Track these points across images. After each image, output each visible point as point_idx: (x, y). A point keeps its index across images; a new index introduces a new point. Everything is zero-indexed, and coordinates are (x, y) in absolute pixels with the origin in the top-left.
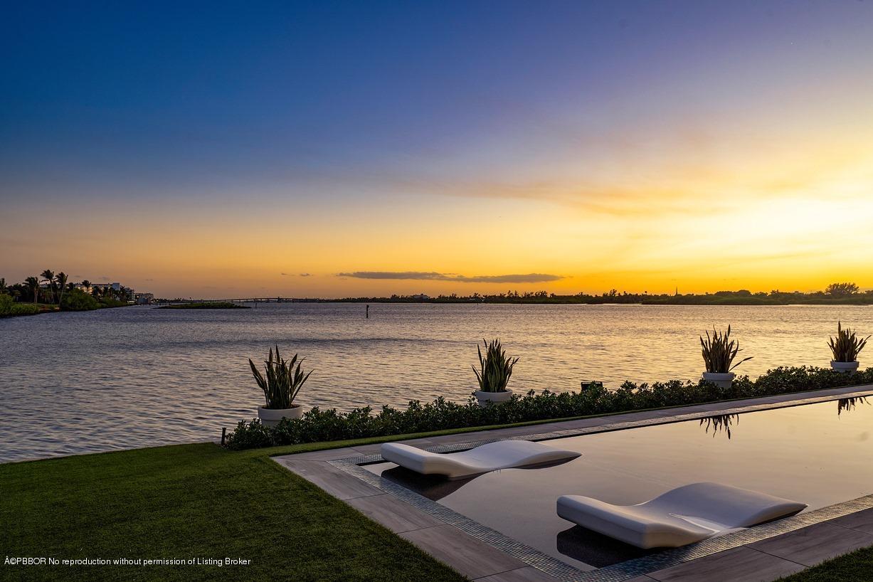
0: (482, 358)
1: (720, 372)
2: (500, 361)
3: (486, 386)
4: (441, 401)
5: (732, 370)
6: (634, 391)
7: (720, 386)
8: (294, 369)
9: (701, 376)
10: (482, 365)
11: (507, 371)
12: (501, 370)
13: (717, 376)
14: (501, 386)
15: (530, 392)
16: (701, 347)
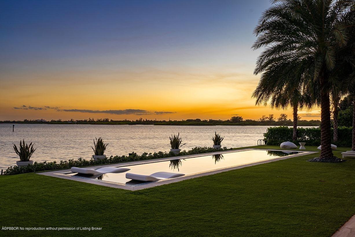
0: (95, 144)
1: (176, 148)
2: (102, 145)
3: (97, 153)
4: (80, 159)
5: (180, 148)
6: (147, 156)
7: (175, 153)
8: (31, 147)
9: (170, 150)
10: (95, 147)
11: (104, 148)
12: (102, 148)
13: (175, 150)
14: (102, 153)
15: (111, 156)
16: (170, 141)
